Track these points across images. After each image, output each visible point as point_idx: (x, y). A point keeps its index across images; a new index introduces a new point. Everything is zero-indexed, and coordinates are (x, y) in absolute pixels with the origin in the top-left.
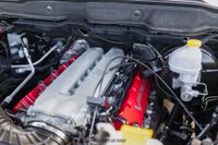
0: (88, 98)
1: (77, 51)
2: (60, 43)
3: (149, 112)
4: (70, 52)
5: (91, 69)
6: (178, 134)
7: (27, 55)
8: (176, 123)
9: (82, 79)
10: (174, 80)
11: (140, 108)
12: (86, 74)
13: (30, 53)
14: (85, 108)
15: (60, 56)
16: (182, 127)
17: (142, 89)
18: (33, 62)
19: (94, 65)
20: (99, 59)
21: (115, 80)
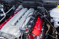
0: (20, 28)
1: (20, 9)
2: (14, 7)
3: (42, 30)
4: (17, 9)
5: (23, 15)
6: (51, 36)
7: (3, 11)
8: (51, 32)
9: (20, 19)
10: (51, 20)
11: (39, 29)
12: (21, 17)
13: (4, 10)
14: (19, 31)
15: (14, 11)
16: (53, 34)
17: (40, 22)
18: (5, 13)
19: (24, 14)
20: (26, 12)
21: (31, 19)
